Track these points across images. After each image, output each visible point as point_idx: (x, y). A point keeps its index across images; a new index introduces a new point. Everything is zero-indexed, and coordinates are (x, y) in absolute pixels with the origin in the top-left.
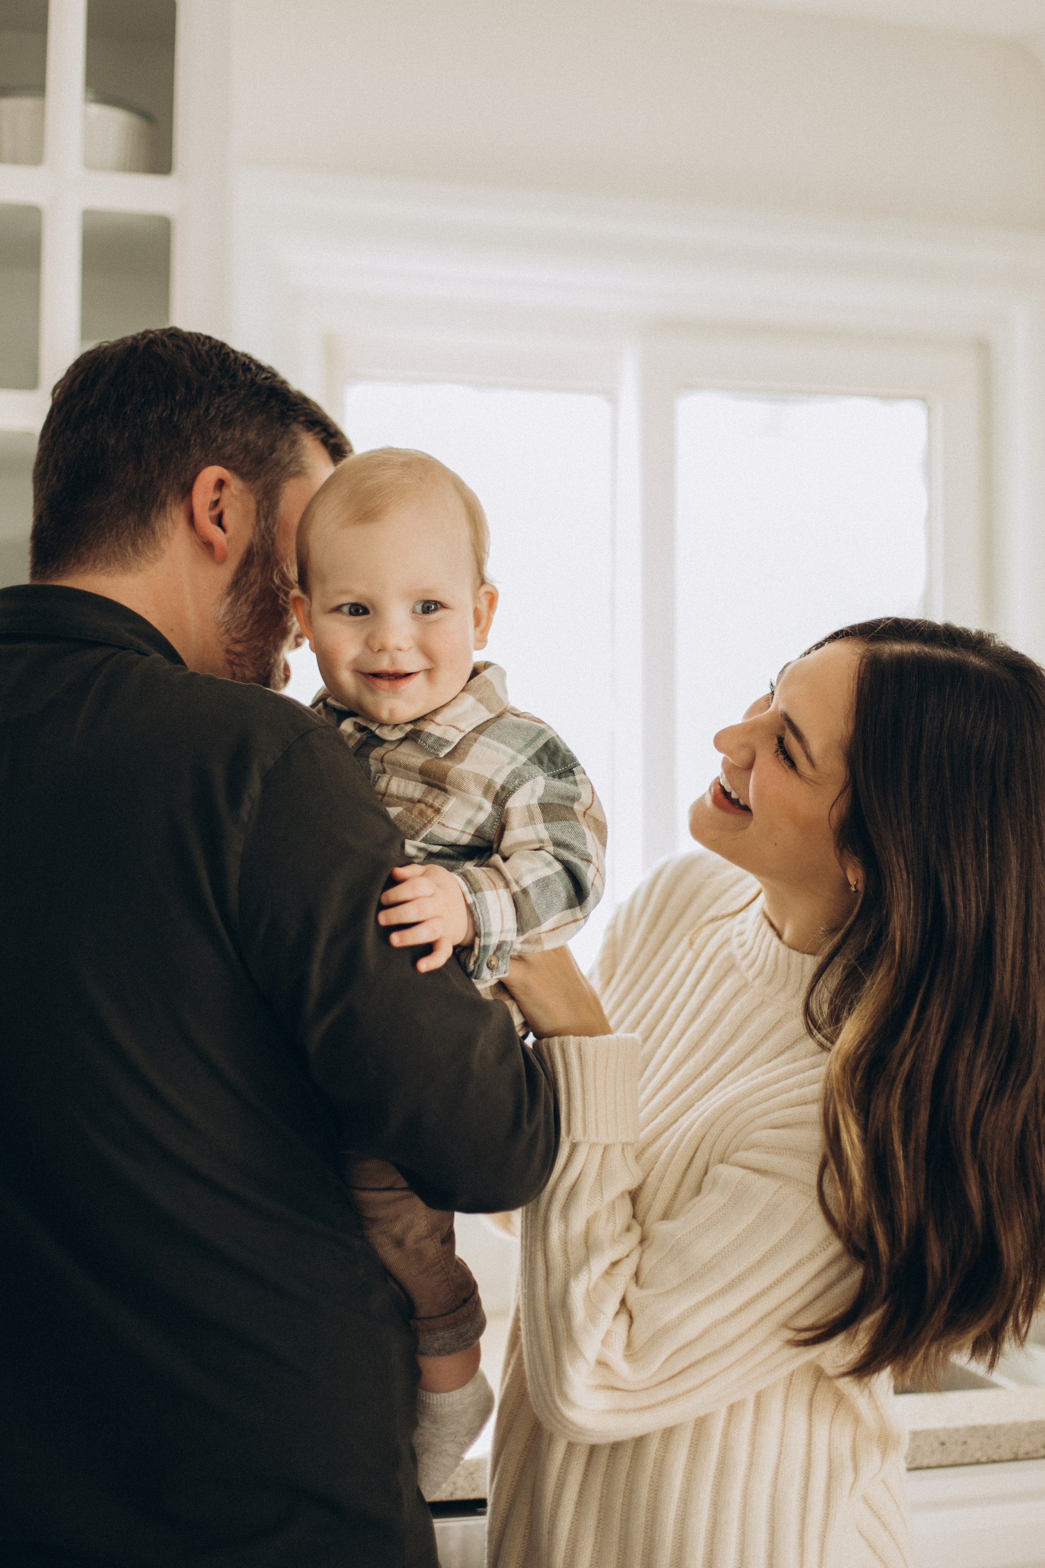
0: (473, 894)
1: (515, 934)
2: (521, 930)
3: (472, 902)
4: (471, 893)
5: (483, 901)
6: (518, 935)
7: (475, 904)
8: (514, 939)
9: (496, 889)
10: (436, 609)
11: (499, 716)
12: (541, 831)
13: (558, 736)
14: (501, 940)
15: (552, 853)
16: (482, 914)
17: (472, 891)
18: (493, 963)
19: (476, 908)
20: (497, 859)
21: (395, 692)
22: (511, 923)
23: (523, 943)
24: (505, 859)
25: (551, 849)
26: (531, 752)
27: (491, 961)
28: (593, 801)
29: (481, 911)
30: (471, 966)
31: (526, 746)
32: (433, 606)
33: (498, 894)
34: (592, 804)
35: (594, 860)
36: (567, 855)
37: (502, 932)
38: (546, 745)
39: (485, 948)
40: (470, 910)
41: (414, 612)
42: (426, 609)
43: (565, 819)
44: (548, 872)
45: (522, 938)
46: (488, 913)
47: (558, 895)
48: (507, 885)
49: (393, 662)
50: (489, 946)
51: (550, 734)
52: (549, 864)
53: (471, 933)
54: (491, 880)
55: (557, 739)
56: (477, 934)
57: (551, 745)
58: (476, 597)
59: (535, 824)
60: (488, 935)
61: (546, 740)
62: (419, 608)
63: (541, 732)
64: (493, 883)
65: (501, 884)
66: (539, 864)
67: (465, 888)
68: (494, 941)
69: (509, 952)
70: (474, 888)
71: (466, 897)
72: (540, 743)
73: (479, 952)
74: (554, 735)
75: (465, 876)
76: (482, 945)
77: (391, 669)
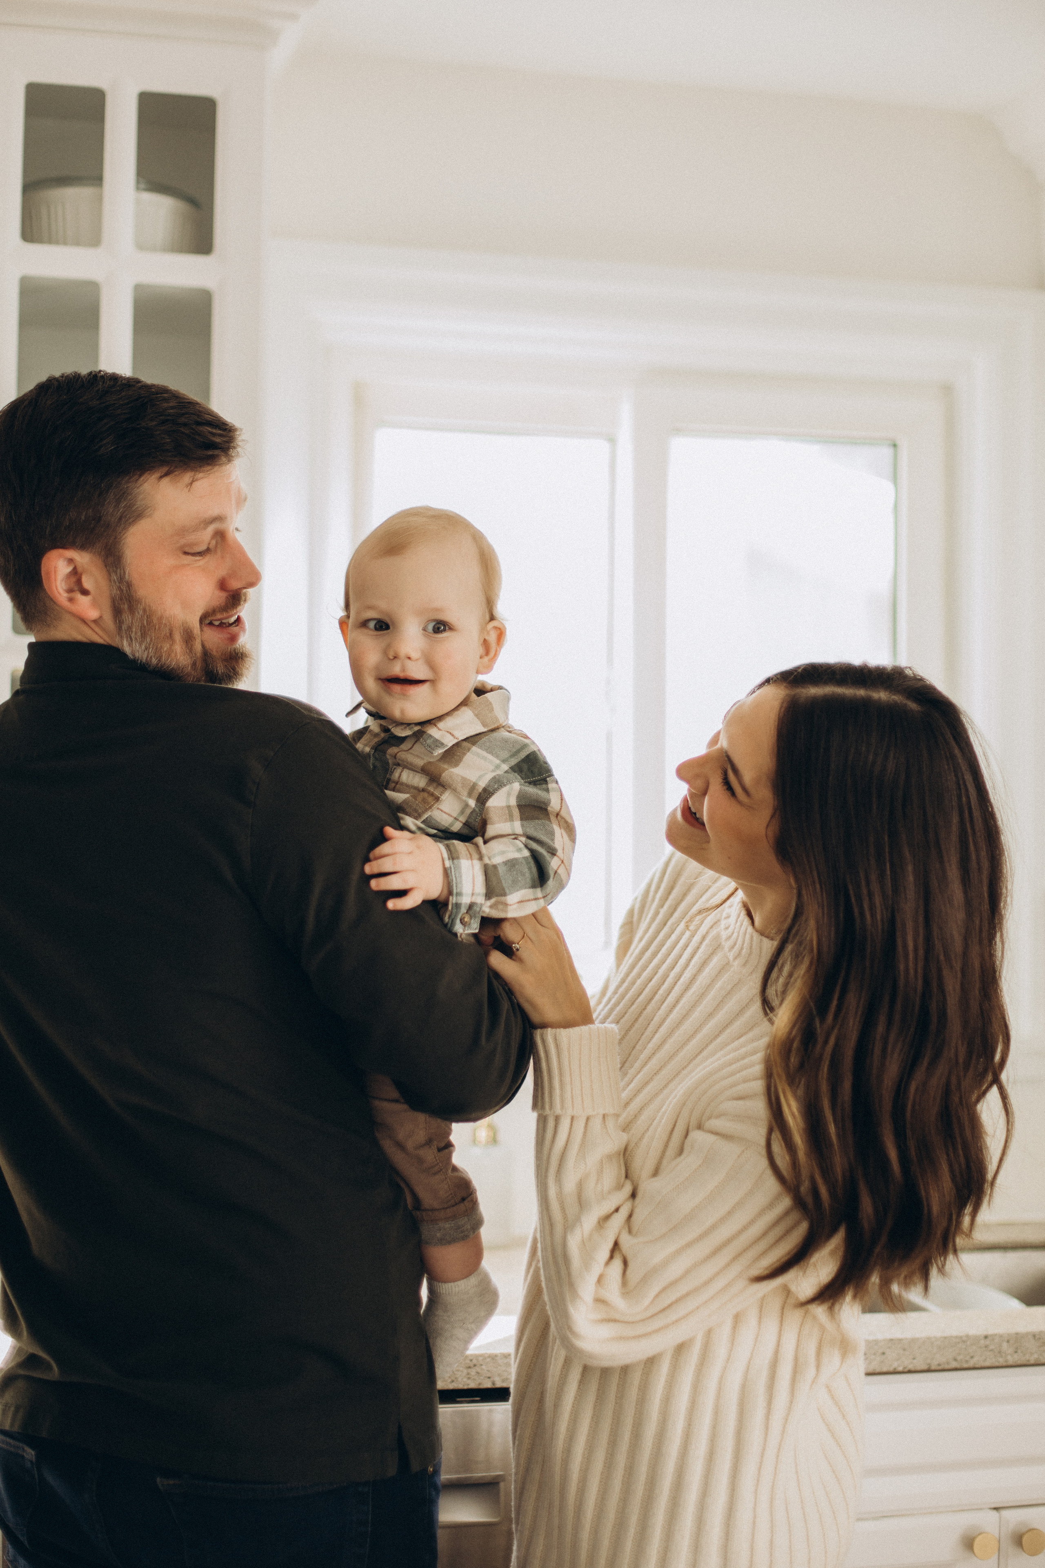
0: (451, 861)
1: (484, 898)
2: (489, 895)
3: (449, 866)
4: (449, 859)
5: (458, 868)
6: (486, 900)
7: (450, 867)
8: (483, 902)
9: (472, 860)
10: (444, 630)
11: (493, 730)
12: (517, 826)
13: (539, 750)
14: (473, 901)
15: (524, 842)
16: (455, 877)
17: (451, 858)
18: (466, 920)
19: (451, 872)
20: (479, 840)
21: (404, 695)
22: (480, 888)
23: (491, 907)
24: (485, 842)
25: (523, 839)
26: (514, 761)
27: (464, 918)
28: (561, 806)
29: (455, 874)
30: (446, 919)
31: (513, 756)
32: (442, 628)
33: (472, 863)
34: (561, 809)
35: (560, 853)
36: (535, 846)
37: (473, 894)
38: (528, 756)
39: (458, 906)
40: (446, 872)
41: (424, 629)
42: (436, 629)
43: (538, 819)
44: (517, 855)
45: (489, 903)
46: (461, 876)
47: (523, 875)
48: (481, 858)
49: (403, 670)
50: (460, 904)
51: (533, 748)
52: (519, 850)
53: (446, 892)
54: (469, 851)
55: (538, 753)
56: (450, 893)
57: (531, 757)
58: (483, 629)
59: (513, 821)
60: (459, 894)
61: (528, 753)
62: (430, 627)
63: (525, 746)
64: (470, 854)
65: (475, 856)
66: (511, 848)
67: (445, 855)
68: (465, 900)
69: (479, 913)
70: (453, 856)
71: (445, 862)
72: (523, 755)
73: (452, 909)
74: (535, 749)
75: (448, 847)
76: (454, 902)
77: (402, 675)
